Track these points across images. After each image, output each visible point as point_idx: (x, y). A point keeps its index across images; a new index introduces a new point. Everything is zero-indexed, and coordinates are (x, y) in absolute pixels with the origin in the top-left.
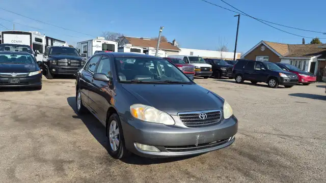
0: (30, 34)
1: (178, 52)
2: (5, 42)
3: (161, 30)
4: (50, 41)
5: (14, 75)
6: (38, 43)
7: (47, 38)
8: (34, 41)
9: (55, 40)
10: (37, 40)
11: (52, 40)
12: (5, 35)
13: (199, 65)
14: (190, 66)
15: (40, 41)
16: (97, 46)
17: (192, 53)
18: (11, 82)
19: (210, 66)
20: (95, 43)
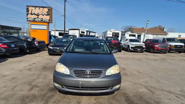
0: (79, 30)
1: (166, 35)
2: (70, 34)
3: (148, 22)
4: (88, 33)
5: (58, 48)
6: (82, 34)
7: (87, 31)
8: (80, 33)
9: (91, 32)
10: (82, 32)
11: (90, 32)
12: (69, 31)
13: (173, 44)
14: (167, 44)
15: (84, 33)
16: (110, 34)
17: (180, 36)
18: (57, 52)
19: (183, 44)
20: (108, 32)
